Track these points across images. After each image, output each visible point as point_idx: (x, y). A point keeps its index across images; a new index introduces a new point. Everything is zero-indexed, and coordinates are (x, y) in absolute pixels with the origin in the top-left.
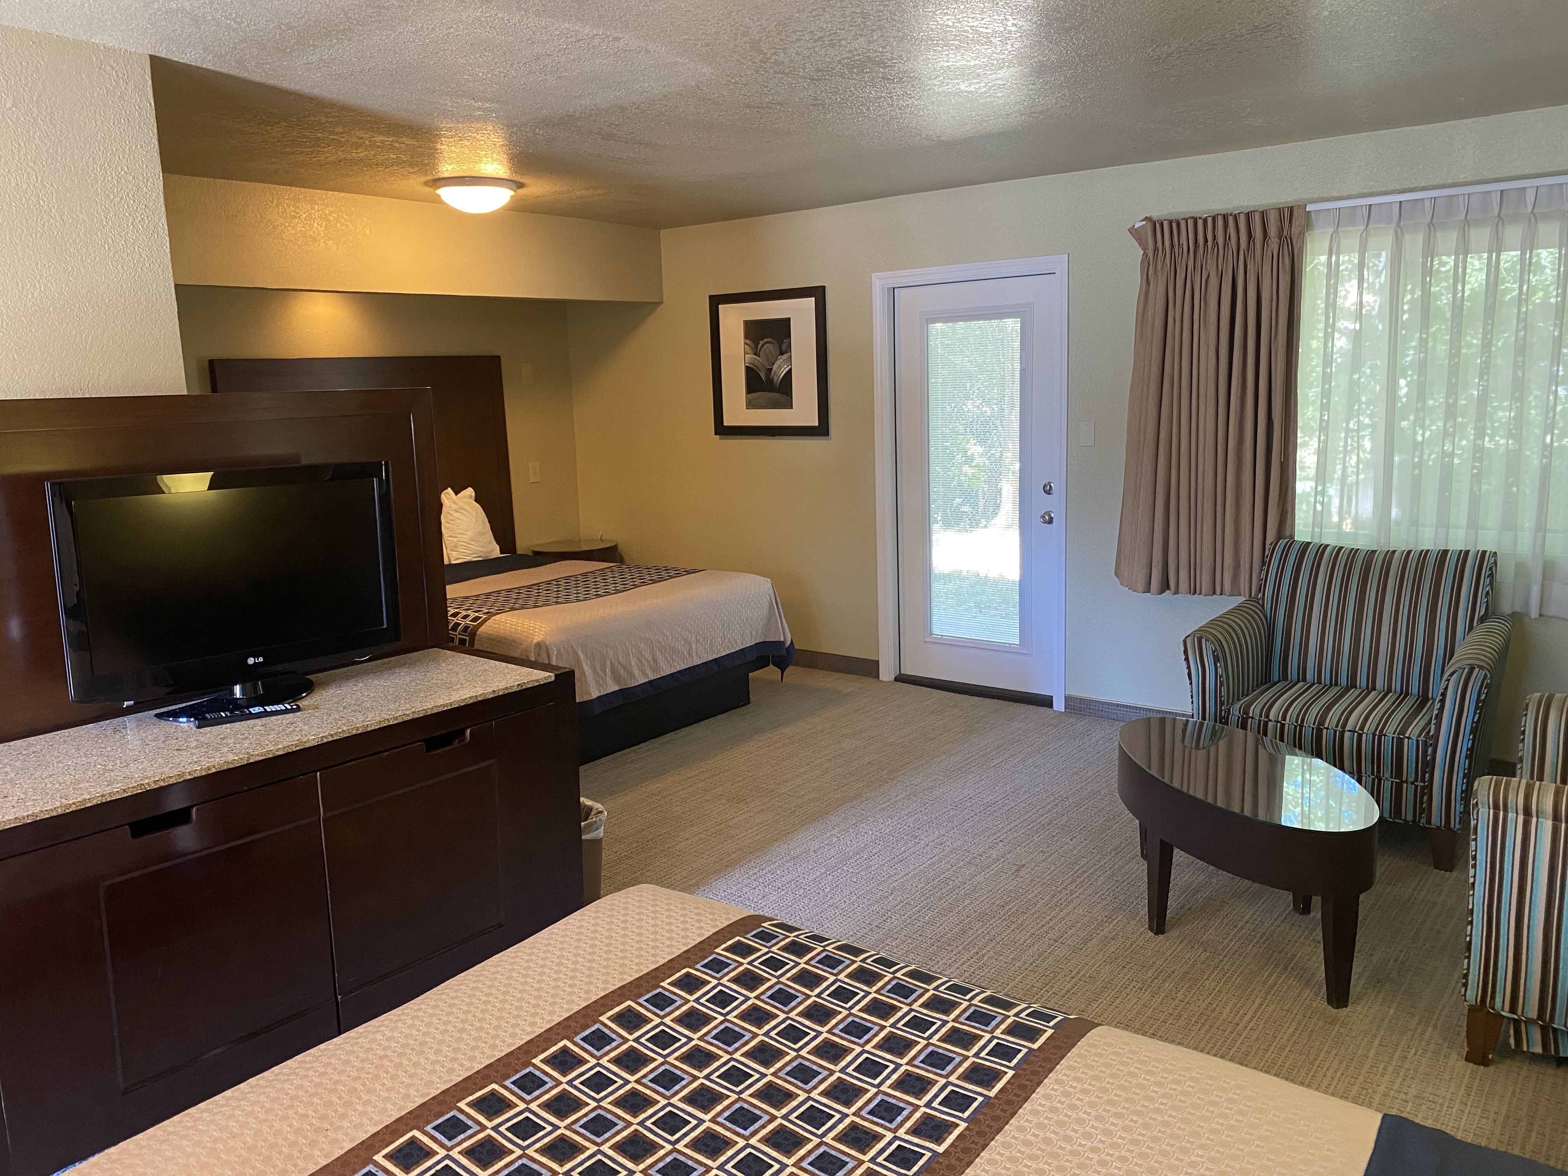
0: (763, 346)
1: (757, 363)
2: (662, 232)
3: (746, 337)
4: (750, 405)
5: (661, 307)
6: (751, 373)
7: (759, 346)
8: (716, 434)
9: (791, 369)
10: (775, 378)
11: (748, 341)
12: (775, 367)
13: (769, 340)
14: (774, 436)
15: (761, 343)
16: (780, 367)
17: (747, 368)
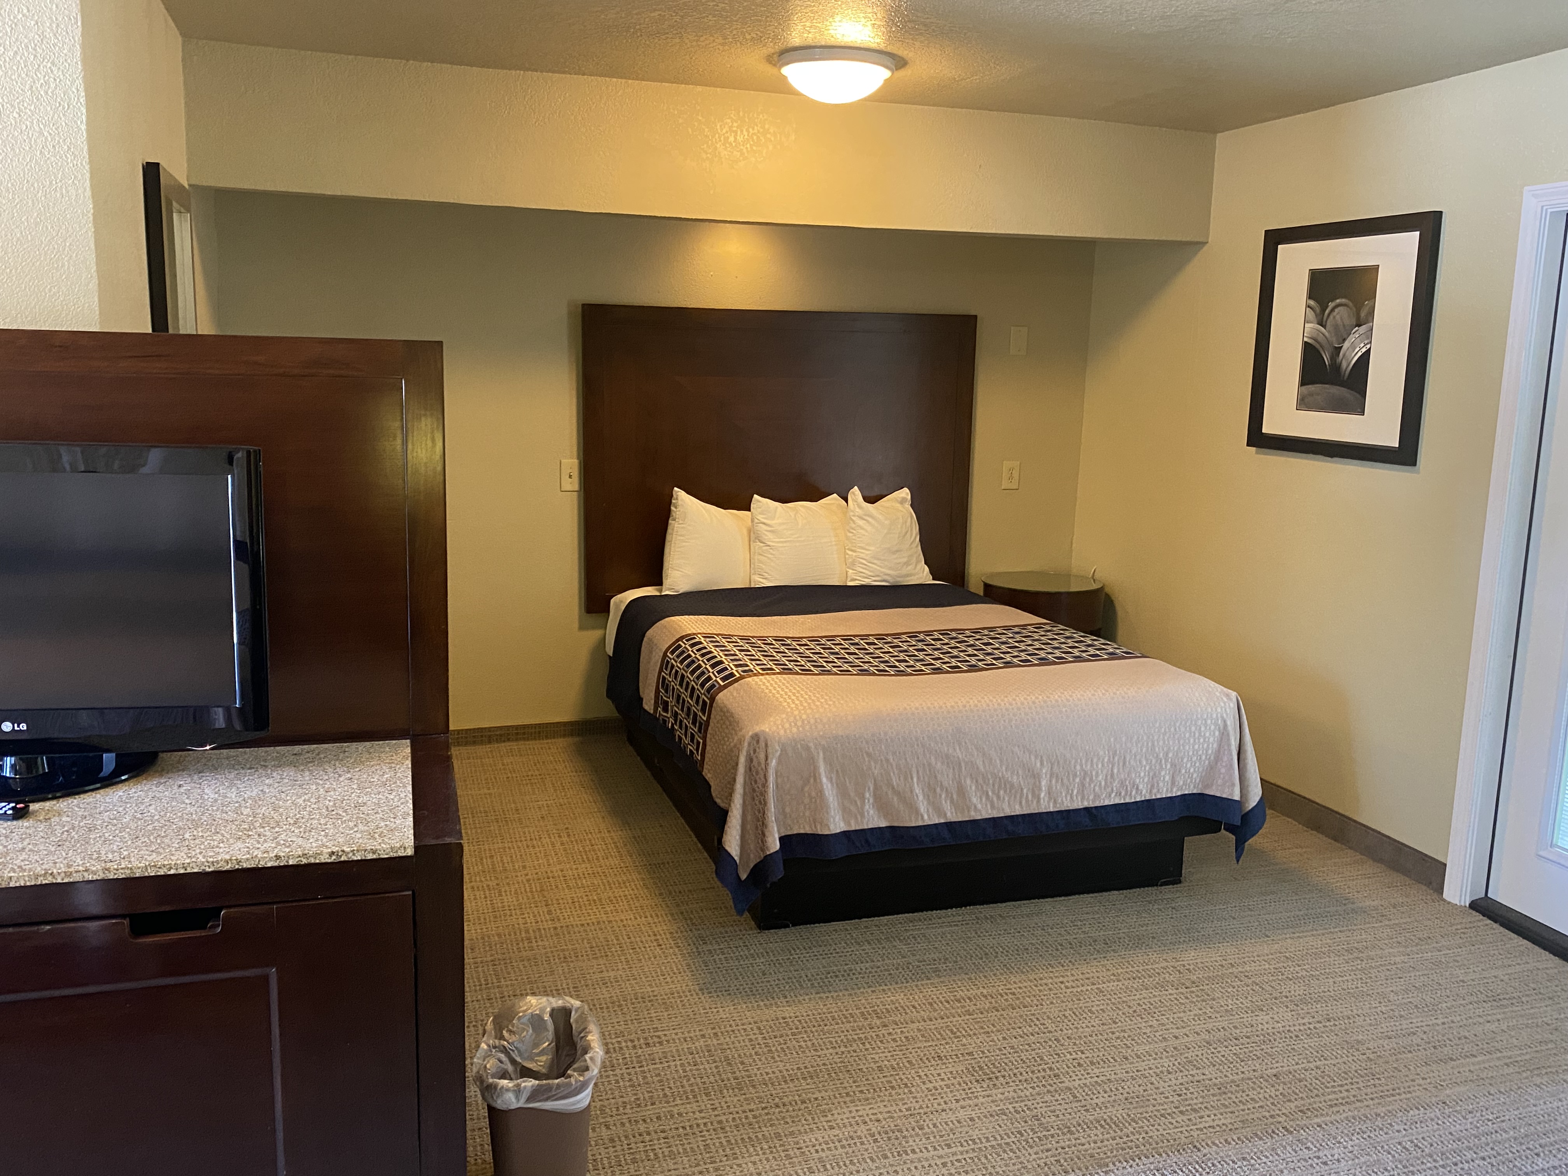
0: (1333, 310)
1: (1321, 338)
2: (1219, 135)
3: (1311, 296)
4: (1304, 403)
5: (1206, 248)
6: (1310, 352)
7: (1327, 312)
8: (1249, 444)
9: (1369, 350)
10: (1344, 365)
11: (1312, 303)
12: (1346, 345)
13: (1344, 301)
14: (1332, 457)
15: (1331, 305)
16: (1353, 346)
17: (1306, 345)
